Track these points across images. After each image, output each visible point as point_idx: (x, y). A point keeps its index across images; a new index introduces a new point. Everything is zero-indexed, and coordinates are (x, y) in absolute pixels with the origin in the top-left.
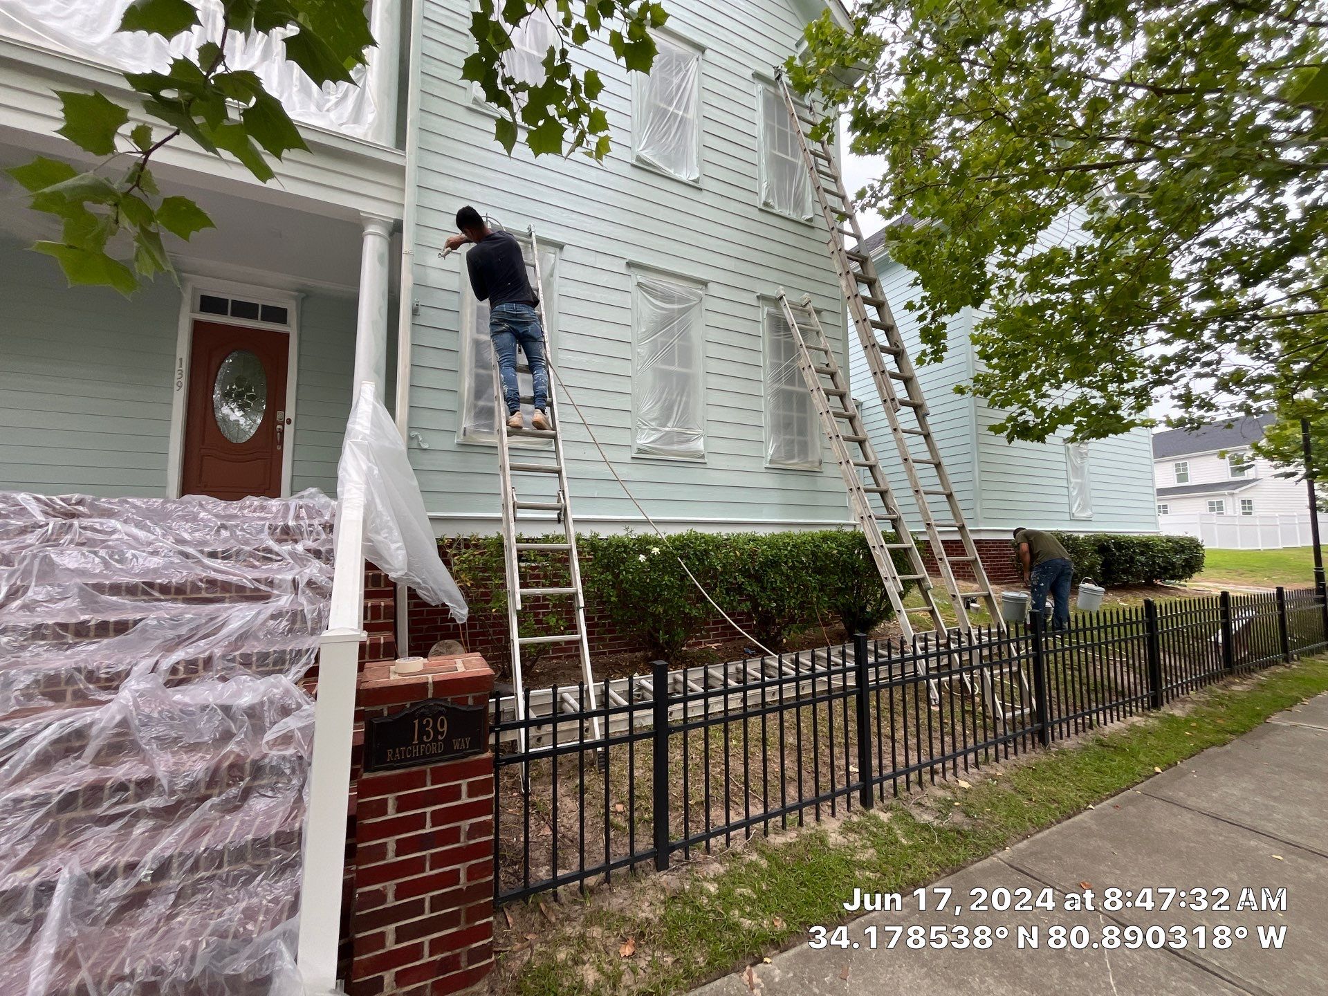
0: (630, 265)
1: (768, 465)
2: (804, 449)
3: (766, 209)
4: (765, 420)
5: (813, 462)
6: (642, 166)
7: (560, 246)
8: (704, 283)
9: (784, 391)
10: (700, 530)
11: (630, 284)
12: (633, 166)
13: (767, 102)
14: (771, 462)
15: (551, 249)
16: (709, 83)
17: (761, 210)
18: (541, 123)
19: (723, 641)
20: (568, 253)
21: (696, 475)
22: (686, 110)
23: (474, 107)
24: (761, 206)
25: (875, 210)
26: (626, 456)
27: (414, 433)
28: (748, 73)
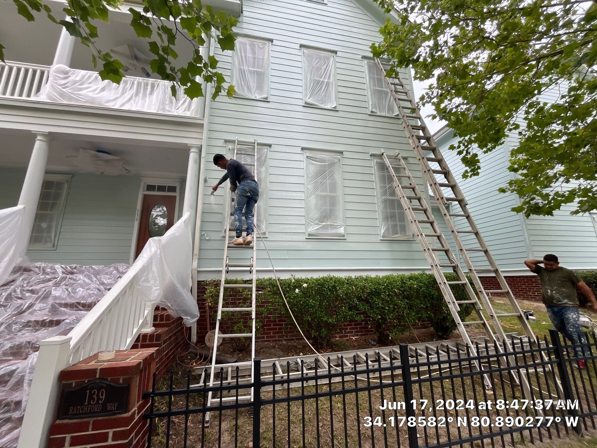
0: (303, 149)
1: (382, 238)
2: (403, 229)
3: (372, 114)
4: (379, 215)
5: (409, 236)
6: (308, 105)
7: (270, 146)
8: (341, 153)
9: (389, 200)
10: (332, 274)
11: (302, 157)
12: (304, 106)
13: (370, 68)
14: (383, 237)
15: (266, 147)
16: (338, 65)
17: (369, 115)
18: (189, 84)
19: (361, 335)
20: (274, 148)
21: (341, 246)
22: (329, 78)
24: (370, 113)
25: (430, 104)
26: (303, 238)
27: (203, 233)
28: (359, 57)
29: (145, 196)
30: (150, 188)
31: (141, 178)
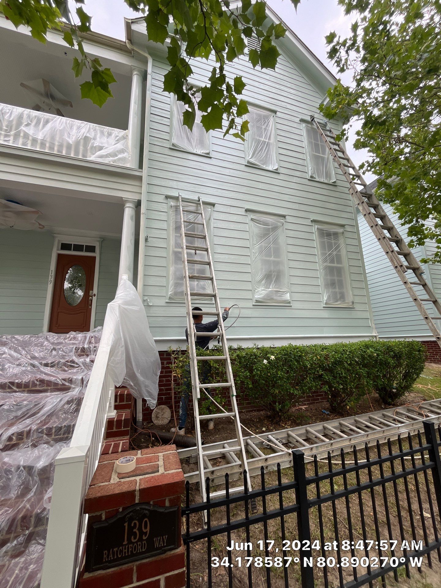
0: (247, 210)
1: (324, 306)
2: (342, 297)
3: (312, 179)
4: (320, 282)
5: (348, 303)
6: (251, 165)
7: (213, 205)
8: (284, 216)
9: (329, 267)
11: (247, 220)
12: (246, 166)
13: (308, 131)
14: (326, 304)
15: (209, 207)
16: (279, 126)
17: (309, 180)
19: (308, 404)
20: (217, 207)
21: (287, 313)
22: (269, 139)
23: (173, 147)
24: (309, 178)
26: (250, 304)
27: (146, 298)
28: (297, 120)
29: (60, 256)
30: (65, 246)
31: (55, 235)
